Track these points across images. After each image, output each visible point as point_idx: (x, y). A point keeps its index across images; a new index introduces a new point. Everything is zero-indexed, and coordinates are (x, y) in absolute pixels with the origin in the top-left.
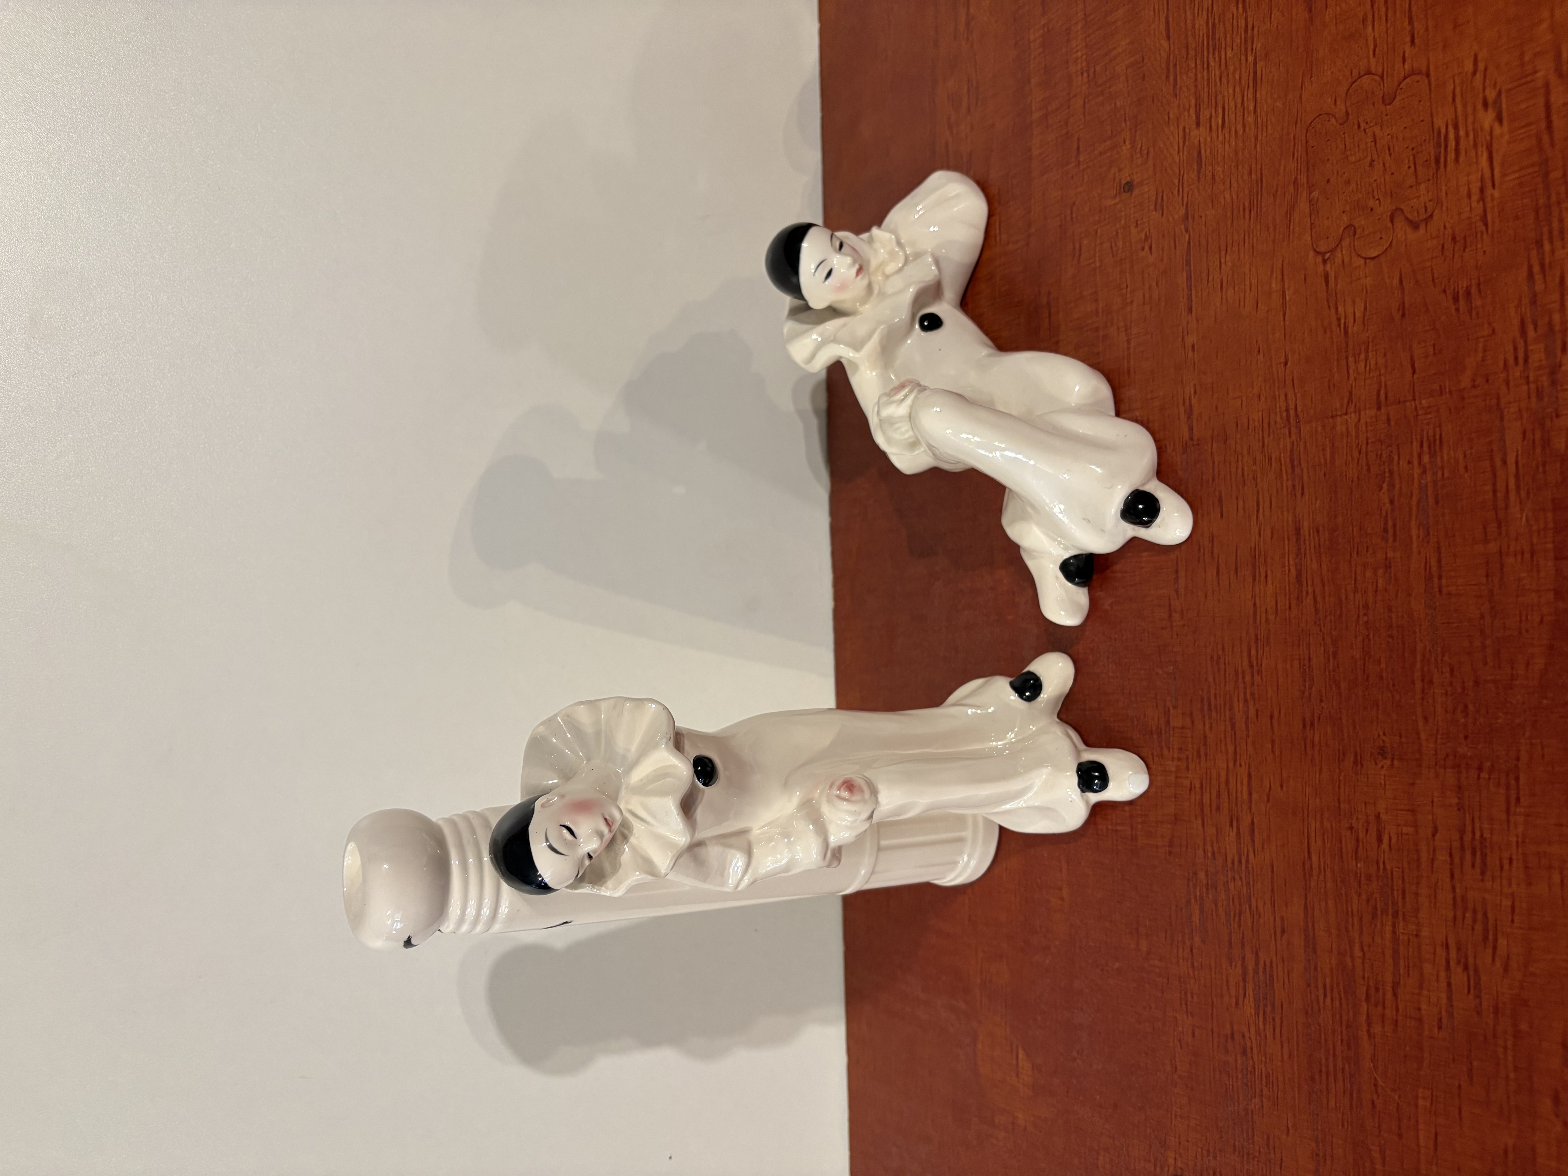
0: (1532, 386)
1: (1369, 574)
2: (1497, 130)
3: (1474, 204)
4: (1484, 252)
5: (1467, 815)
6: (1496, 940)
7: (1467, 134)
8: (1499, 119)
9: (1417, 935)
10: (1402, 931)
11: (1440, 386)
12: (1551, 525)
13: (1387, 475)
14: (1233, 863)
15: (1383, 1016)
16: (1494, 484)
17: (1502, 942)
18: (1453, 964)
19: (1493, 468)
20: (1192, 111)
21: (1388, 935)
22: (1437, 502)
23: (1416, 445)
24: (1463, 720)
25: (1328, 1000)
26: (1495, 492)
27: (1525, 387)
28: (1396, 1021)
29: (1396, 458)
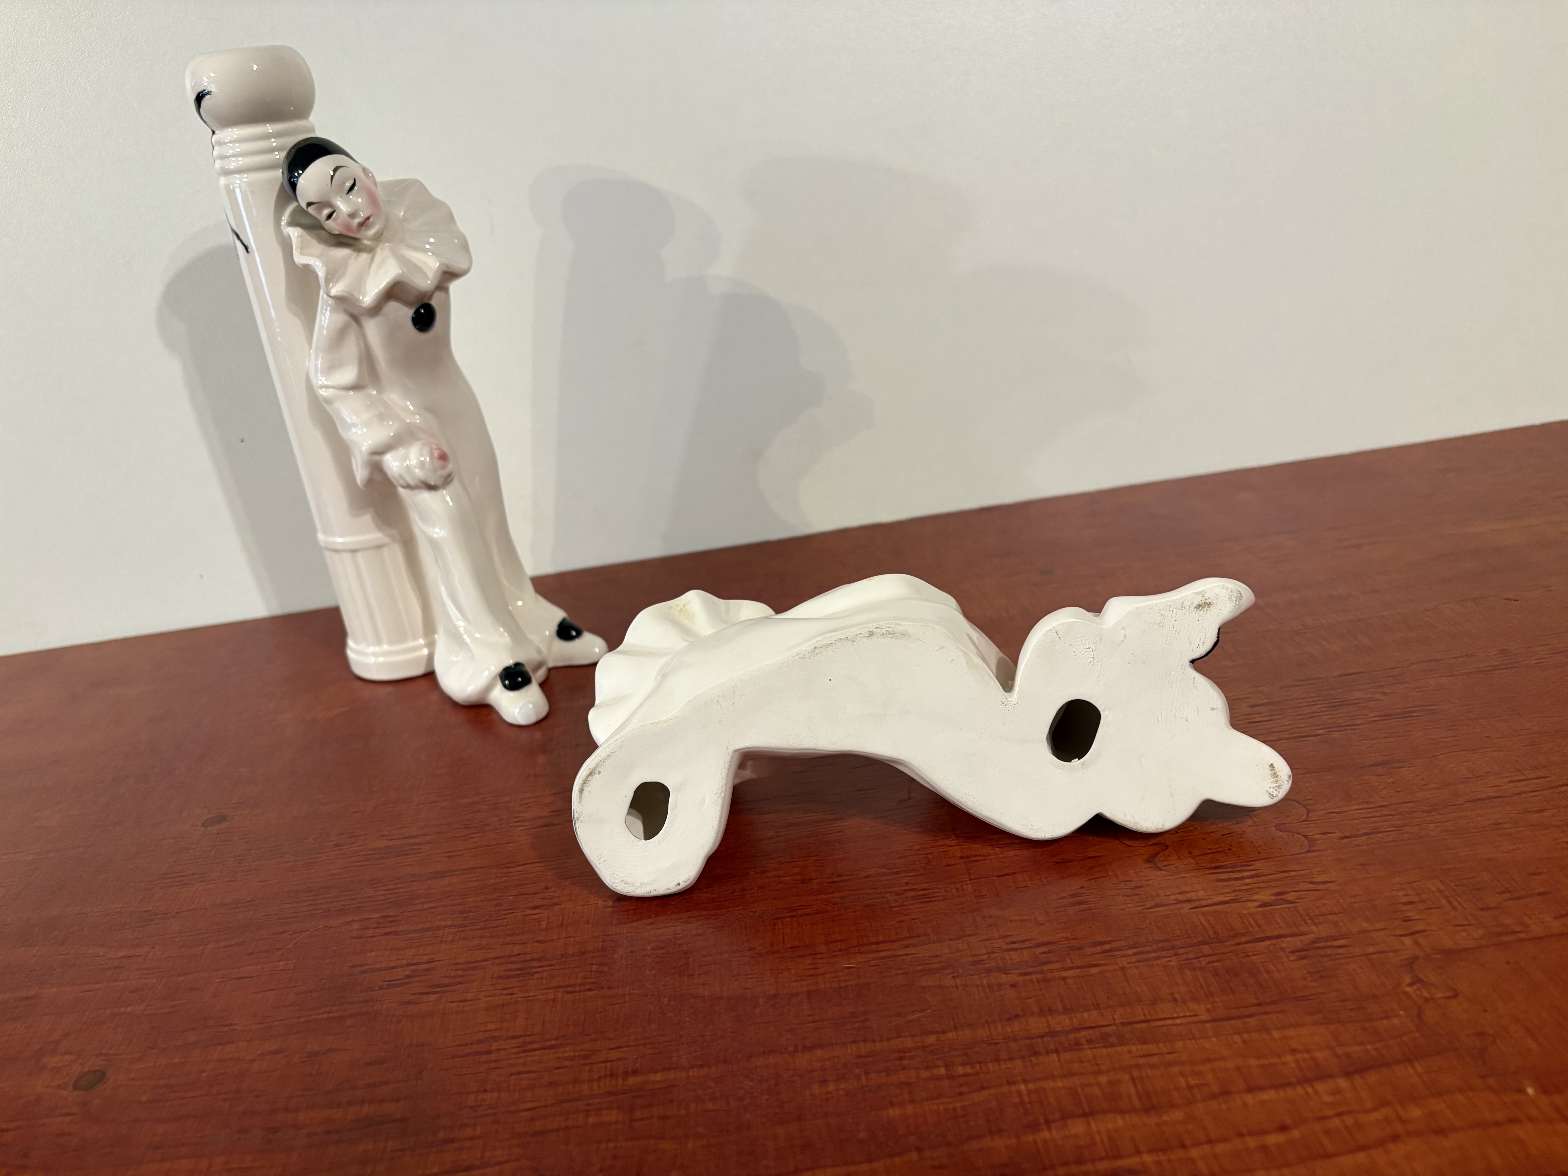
0: (985, 957)
1: (796, 870)
2: (1250, 905)
3: (1172, 897)
4: (1123, 909)
5: (556, 961)
6: (434, 993)
7: (1246, 885)
8: (1264, 905)
9: (442, 941)
10: (446, 931)
11: (985, 895)
12: (842, 984)
13: (895, 870)
14: (518, 817)
15: (367, 928)
16: (884, 942)
17: (433, 997)
18: (412, 968)
19: (902, 939)
20: (1266, 701)
21: (443, 923)
22: (867, 906)
23: (925, 886)
24: (649, 948)
25: (385, 892)
26: (877, 943)
27: (984, 951)
28: (361, 938)
29: (911, 874)
